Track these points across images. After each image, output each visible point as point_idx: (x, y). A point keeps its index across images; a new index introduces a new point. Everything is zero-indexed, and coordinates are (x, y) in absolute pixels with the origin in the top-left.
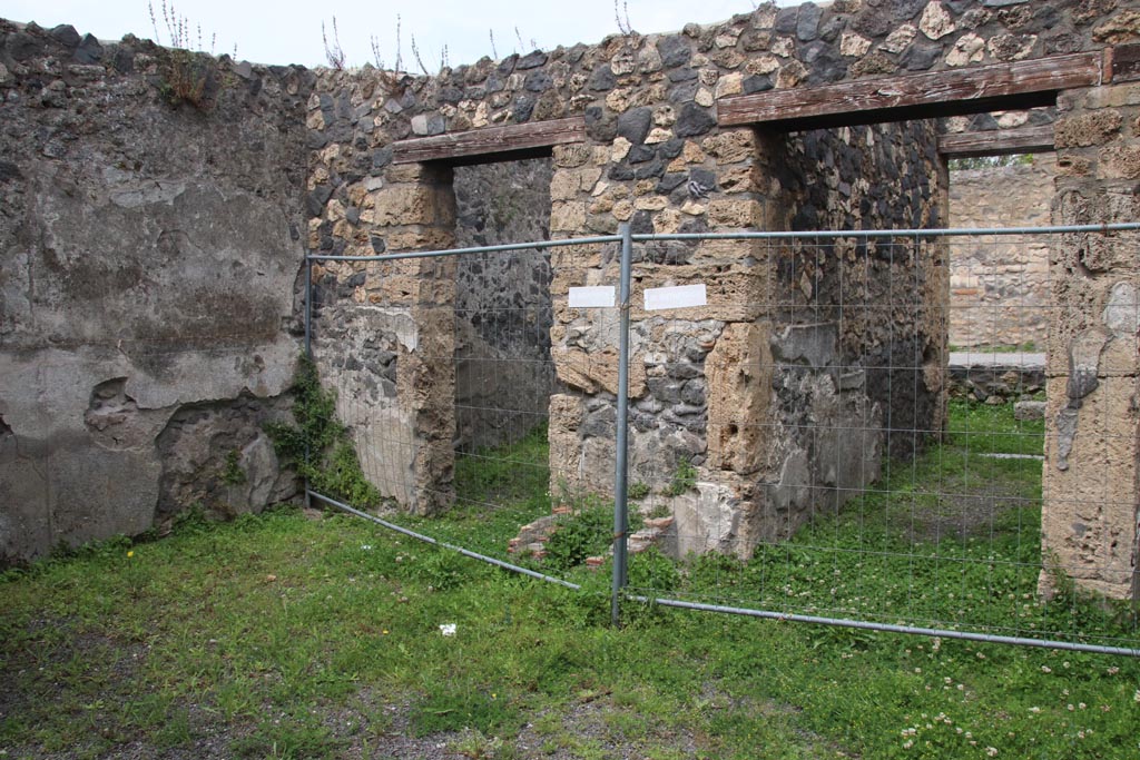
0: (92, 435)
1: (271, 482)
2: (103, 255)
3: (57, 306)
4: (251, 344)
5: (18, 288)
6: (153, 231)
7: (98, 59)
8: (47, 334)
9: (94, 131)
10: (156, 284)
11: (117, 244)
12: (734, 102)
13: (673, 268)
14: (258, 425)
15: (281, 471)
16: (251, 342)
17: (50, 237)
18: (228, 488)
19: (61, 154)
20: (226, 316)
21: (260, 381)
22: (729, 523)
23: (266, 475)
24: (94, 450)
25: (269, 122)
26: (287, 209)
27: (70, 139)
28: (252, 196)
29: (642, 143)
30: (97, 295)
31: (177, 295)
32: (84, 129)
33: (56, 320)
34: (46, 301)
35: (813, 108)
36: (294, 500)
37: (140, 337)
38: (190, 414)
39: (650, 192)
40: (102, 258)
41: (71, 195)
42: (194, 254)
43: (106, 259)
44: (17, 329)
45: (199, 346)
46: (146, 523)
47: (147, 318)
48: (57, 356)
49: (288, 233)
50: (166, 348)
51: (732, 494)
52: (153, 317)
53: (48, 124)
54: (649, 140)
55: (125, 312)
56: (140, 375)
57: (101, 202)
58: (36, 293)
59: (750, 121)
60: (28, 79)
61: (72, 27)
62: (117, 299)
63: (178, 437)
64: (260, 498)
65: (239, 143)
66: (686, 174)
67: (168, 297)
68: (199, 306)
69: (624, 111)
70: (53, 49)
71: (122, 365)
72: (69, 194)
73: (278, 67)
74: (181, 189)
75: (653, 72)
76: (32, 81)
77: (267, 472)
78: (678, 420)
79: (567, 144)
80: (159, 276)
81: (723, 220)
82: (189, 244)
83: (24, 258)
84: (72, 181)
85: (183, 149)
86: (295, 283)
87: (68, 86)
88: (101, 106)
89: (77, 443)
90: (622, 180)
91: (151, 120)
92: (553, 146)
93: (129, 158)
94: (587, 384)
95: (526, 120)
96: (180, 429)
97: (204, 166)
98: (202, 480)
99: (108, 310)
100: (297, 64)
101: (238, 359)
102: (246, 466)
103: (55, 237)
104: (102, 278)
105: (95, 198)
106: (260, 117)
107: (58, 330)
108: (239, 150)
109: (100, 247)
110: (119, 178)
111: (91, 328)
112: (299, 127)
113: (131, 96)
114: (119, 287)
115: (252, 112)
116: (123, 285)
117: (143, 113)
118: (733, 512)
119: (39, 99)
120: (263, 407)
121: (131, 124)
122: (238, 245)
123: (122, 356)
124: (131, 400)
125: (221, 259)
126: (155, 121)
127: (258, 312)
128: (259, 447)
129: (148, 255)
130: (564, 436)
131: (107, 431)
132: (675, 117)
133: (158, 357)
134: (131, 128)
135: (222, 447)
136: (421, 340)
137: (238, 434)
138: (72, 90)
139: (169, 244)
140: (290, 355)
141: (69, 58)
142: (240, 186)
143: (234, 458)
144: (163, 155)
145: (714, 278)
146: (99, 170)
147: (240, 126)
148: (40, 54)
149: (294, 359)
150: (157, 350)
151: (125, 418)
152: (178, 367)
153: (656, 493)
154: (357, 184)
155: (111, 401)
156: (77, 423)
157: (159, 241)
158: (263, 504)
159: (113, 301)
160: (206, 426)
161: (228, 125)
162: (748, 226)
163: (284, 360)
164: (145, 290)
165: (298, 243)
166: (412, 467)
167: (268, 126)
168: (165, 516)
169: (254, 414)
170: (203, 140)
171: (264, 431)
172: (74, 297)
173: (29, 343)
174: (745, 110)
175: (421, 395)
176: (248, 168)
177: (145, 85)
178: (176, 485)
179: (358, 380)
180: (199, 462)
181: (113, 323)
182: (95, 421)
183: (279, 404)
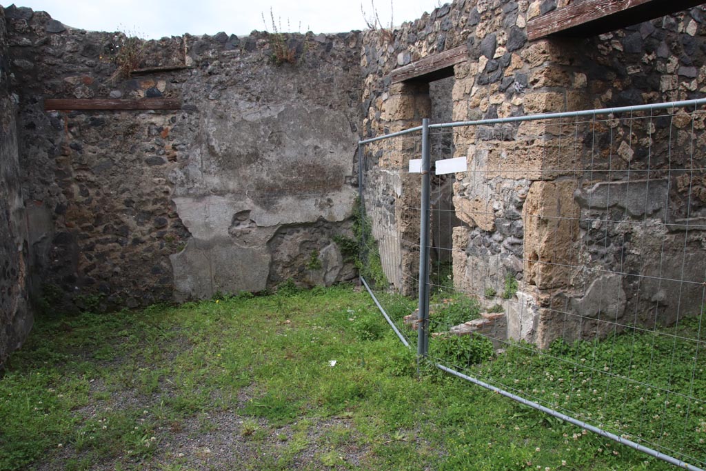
0: (233, 239)
1: (338, 269)
2: (239, 147)
3: (215, 174)
4: (325, 192)
5: (196, 166)
6: (266, 132)
7: (237, 46)
8: (210, 188)
9: (235, 83)
10: (267, 161)
11: (247, 140)
12: (536, 22)
13: (506, 143)
14: (330, 237)
15: (344, 264)
16: (325, 191)
17: (212, 140)
18: (311, 271)
19: (218, 97)
20: (309, 177)
21: (330, 213)
22: (532, 322)
23: (335, 265)
24: (233, 247)
25: (337, 66)
26: (349, 114)
27: (222, 90)
28: (327, 109)
29: (492, 58)
30: (236, 168)
31: (280, 166)
32: (229, 83)
33: (215, 181)
34: (209, 171)
35: (578, 19)
36: (353, 280)
37: (258, 189)
38: (289, 230)
39: (496, 91)
40: (238, 148)
41: (222, 118)
42: (290, 143)
43: (240, 149)
44: (195, 186)
45: (293, 193)
46: (262, 286)
47: (262, 178)
48: (215, 199)
49: (350, 128)
50: (273, 194)
51: (534, 303)
52: (266, 178)
53: (211, 83)
54: (496, 56)
55: (250, 176)
56: (258, 209)
57: (238, 119)
58: (204, 168)
59: (544, 34)
60: (202, 62)
61: (224, 33)
62: (246, 170)
63: (281, 242)
64: (331, 277)
65: (317, 80)
66: (513, 77)
67: (275, 167)
68: (293, 171)
69: (484, 38)
70: (215, 45)
71: (248, 204)
72: (221, 117)
73: (343, 34)
74: (282, 109)
75: (496, 8)
76: (204, 63)
77: (336, 264)
78: (509, 247)
79: (460, 63)
80: (269, 156)
81: (531, 108)
82: (287, 138)
83: (198, 151)
84: (223, 110)
85: (284, 87)
86: (354, 156)
87: (221, 63)
88: (238, 70)
89: (227, 243)
90: (484, 85)
91: (265, 73)
92: (454, 65)
93: (253, 95)
94: (469, 220)
95: (443, 50)
96: (283, 237)
97: (296, 95)
98: (296, 266)
99: (241, 175)
100: (355, 30)
101: (316, 200)
102: (321, 260)
103: (214, 139)
104: (238, 159)
105: (234, 118)
106: (331, 63)
107: (216, 186)
108: (317, 84)
109: (237, 143)
110: (248, 106)
111: (232, 185)
112: (356, 66)
113: (254, 62)
114: (247, 163)
115: (326, 61)
116: (249, 162)
117: (261, 71)
118: (534, 315)
119: (207, 71)
120: (334, 227)
121: (254, 77)
122: (317, 137)
123: (248, 199)
124: (253, 222)
125: (306, 145)
126: (267, 74)
127: (330, 174)
128: (330, 249)
129: (263, 146)
130: (460, 253)
131: (240, 238)
132: (507, 38)
133: (268, 200)
134: (254, 79)
135: (308, 248)
136: (404, 190)
137: (318, 242)
138: (223, 64)
139: (275, 138)
140: (350, 198)
141: (223, 48)
142: (319, 104)
143: (315, 255)
144: (272, 92)
145: (526, 150)
146: (237, 103)
147: (318, 70)
148: (208, 49)
149: (353, 200)
150: (268, 195)
151: (250, 231)
152: (280, 204)
153: (498, 296)
154: (380, 97)
155: (245, 222)
156: (225, 233)
157: (269, 138)
158: (333, 281)
159: (244, 170)
160: (298, 237)
161: (311, 70)
162: (545, 111)
163: (347, 201)
164: (261, 164)
165: (355, 133)
166: (400, 266)
167: (336, 68)
168: (274, 283)
169: (328, 231)
170: (296, 80)
171: (335, 240)
172: (223, 169)
173: (201, 193)
174: (541, 27)
175: (404, 224)
176: (324, 93)
177: (262, 56)
178: (280, 268)
179: (381, 213)
180: (293, 256)
181: (243, 182)
182: (234, 232)
183: (344, 225)
